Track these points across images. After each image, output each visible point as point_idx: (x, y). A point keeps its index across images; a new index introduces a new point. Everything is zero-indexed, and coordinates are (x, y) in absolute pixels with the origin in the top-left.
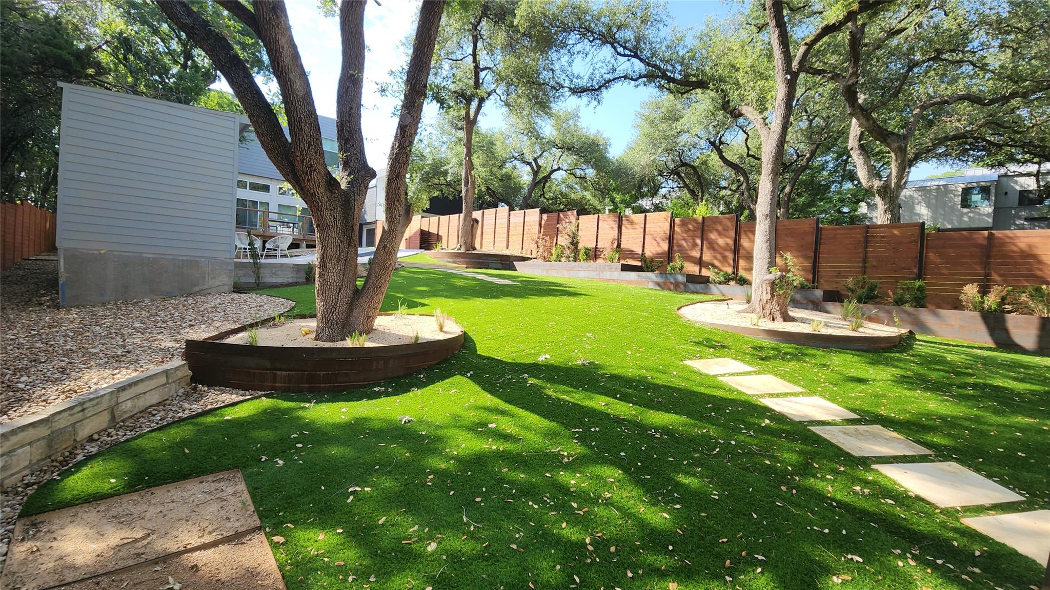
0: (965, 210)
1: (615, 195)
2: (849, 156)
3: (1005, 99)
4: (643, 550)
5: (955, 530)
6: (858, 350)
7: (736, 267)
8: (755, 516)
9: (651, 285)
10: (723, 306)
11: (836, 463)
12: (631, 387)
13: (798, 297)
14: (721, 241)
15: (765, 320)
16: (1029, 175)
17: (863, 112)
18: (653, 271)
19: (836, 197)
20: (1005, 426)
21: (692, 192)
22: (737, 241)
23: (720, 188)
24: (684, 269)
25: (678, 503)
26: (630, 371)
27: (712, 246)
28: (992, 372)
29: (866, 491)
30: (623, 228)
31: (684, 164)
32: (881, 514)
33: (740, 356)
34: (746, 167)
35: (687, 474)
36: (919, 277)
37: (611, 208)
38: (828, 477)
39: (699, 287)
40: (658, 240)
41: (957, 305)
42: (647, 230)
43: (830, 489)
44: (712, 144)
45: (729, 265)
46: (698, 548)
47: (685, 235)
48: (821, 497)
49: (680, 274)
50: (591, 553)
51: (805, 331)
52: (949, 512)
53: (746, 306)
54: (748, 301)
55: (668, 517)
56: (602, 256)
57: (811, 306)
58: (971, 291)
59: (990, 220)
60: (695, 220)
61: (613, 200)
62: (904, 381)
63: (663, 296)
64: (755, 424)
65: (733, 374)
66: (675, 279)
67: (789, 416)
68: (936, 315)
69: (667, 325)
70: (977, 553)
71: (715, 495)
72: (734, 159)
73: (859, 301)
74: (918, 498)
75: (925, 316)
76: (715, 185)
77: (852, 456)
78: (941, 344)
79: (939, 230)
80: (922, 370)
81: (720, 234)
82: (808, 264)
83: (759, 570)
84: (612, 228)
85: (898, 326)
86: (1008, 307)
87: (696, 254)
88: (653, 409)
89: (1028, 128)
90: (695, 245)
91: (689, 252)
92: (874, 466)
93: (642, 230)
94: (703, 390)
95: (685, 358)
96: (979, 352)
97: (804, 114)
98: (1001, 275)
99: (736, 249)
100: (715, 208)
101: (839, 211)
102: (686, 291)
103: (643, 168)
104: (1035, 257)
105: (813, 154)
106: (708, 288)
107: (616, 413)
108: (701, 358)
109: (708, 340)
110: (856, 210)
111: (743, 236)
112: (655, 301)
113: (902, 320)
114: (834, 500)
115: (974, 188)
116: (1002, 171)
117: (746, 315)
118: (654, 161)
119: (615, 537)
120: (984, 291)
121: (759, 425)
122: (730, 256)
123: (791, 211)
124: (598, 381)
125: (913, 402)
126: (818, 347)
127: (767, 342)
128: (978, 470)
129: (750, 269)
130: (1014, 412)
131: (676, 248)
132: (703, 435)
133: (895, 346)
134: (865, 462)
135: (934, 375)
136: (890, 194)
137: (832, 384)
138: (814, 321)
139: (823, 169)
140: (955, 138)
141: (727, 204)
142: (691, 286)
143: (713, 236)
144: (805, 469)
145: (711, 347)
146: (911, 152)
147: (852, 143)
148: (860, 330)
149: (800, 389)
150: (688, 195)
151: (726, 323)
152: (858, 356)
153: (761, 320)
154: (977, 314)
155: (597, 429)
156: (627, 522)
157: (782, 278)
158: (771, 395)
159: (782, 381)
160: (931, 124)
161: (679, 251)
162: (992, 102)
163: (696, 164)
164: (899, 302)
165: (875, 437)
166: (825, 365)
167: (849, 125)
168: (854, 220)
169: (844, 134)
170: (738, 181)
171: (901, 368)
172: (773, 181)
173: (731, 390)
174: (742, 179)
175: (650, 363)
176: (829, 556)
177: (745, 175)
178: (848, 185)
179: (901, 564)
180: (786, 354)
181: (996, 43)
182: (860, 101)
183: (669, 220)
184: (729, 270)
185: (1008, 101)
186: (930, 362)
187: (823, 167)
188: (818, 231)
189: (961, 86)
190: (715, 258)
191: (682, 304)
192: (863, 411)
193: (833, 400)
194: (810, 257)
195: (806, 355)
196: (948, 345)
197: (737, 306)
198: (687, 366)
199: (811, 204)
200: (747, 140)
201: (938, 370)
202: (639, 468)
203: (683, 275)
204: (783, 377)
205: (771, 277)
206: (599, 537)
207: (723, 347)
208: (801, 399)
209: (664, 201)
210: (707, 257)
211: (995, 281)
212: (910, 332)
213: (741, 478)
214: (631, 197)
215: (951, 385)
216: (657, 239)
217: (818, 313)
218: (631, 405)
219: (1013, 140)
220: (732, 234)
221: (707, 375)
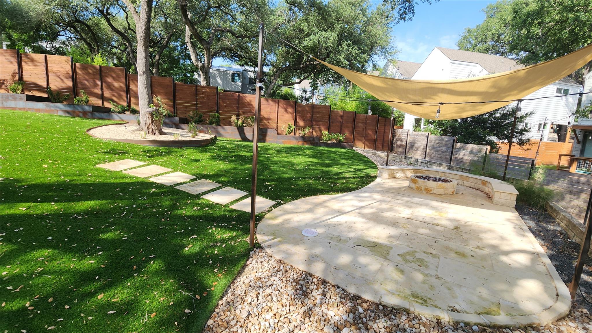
0: (233, 83)
1: (12, 33)
2: (187, 46)
3: (244, 37)
4: (76, 288)
5: (228, 211)
6: (195, 147)
7: (129, 102)
8: (149, 238)
9: (61, 113)
10: (122, 127)
11: (187, 200)
12: (51, 191)
13: (167, 121)
14: (116, 84)
15: (149, 135)
16: (251, 72)
17: (191, 24)
18: (61, 102)
19: (183, 68)
20: (243, 169)
21: (89, 45)
22: (127, 86)
23: (112, 46)
24: (90, 102)
25: (100, 251)
26: (50, 179)
27: (110, 87)
28: (240, 150)
29: (198, 208)
30: (23, 64)
31: (79, 21)
32: (204, 215)
33: (136, 156)
34: (130, 37)
35: (106, 232)
36: (218, 112)
37: (9, 43)
38: (183, 207)
39: (103, 115)
40: (63, 78)
41: (230, 124)
42: (49, 68)
43: (184, 212)
44: (101, 12)
45: (124, 100)
46: (116, 269)
47: (86, 77)
48: (181, 217)
49: (87, 105)
50: (32, 311)
51: (171, 140)
52: (227, 206)
53: (138, 127)
54: (139, 124)
55: (93, 262)
56: (3, 87)
57: (174, 126)
58: (234, 118)
59: (241, 89)
60: (94, 67)
61: (9, 37)
62: (214, 158)
63: (73, 121)
64: (147, 193)
65: (132, 168)
66: (82, 109)
67: (165, 184)
68: (223, 128)
69: (80, 143)
70: (234, 217)
71: (125, 237)
72: (120, 28)
73: (195, 123)
74: (217, 204)
75: (220, 129)
76: (108, 43)
77: (193, 195)
78: (225, 141)
79: (225, 91)
80: (219, 152)
81: (114, 79)
82: (171, 103)
83: (152, 262)
84: (11, 62)
85: (211, 134)
86: (245, 125)
87: (98, 91)
88: (73, 201)
89: (251, 52)
90: (96, 85)
91: (92, 90)
92: (202, 197)
93: (44, 68)
94: (112, 181)
95: (97, 163)
96: (237, 142)
97: (162, 13)
98: (243, 112)
99: (128, 91)
100: (110, 60)
101: (185, 75)
102: (93, 118)
103: (39, 14)
104: (252, 105)
105: (169, 39)
106: (110, 115)
107: (39, 212)
108: (109, 161)
109: (113, 150)
110: (193, 76)
111: (131, 82)
112: (66, 125)
113: (212, 131)
114: (185, 216)
115: (235, 74)
116: (244, 68)
117: (138, 132)
118: (49, 10)
119: (52, 292)
120: (238, 119)
121: (149, 193)
122: (124, 95)
123: (160, 71)
124: (15, 192)
125: (216, 166)
126: (178, 147)
127: (151, 147)
128: (235, 188)
129: (138, 104)
130: (246, 164)
131: (79, 85)
132: (115, 208)
133: (210, 144)
134: (198, 196)
135: (223, 154)
136: (205, 70)
137: (185, 164)
138: (175, 134)
139: (175, 50)
140: (227, 49)
141: (119, 59)
142: (97, 114)
143: (110, 80)
144: (174, 207)
145: (116, 154)
146: (212, 52)
147: (187, 39)
148: (196, 137)
149: (170, 170)
150: (86, 46)
151: (125, 138)
152: (196, 149)
153: (147, 135)
154: (236, 128)
155: (21, 229)
156: (60, 278)
157: (157, 111)
158: (155, 176)
159: (161, 167)
160: (219, 40)
161: (83, 88)
162: (239, 37)
163: (90, 23)
164: (211, 123)
165: (202, 184)
166: (181, 156)
167: (185, 28)
168: (193, 81)
169: (183, 32)
170: (125, 44)
171: (212, 152)
172: (146, 51)
173: (131, 177)
174: (127, 44)
175: (67, 171)
176: (183, 240)
177: (129, 41)
178: (188, 62)
179: (210, 231)
180: (162, 152)
181: (239, 10)
182: (189, 17)
183: (70, 63)
184: (125, 104)
185: (244, 38)
186: (222, 149)
187: (175, 49)
188: (175, 85)
189: (228, 25)
190: (114, 95)
191: (91, 127)
192: (197, 174)
193: (185, 172)
194: (171, 100)
195: (172, 152)
196: (228, 141)
197: (132, 127)
198: (99, 168)
199: (171, 69)
200: (127, 18)
201: (224, 152)
202: (66, 242)
203: (89, 106)
204: (161, 165)
205: (150, 110)
206: (37, 298)
207: (125, 153)
208: (171, 174)
209: (64, 46)
210: (107, 94)
211: (241, 114)
212: (215, 137)
213: (140, 223)
214: (29, 37)
215: (228, 157)
216: (61, 77)
217: (178, 129)
218: (53, 203)
219: (246, 56)
220: (124, 80)
221: (114, 172)
